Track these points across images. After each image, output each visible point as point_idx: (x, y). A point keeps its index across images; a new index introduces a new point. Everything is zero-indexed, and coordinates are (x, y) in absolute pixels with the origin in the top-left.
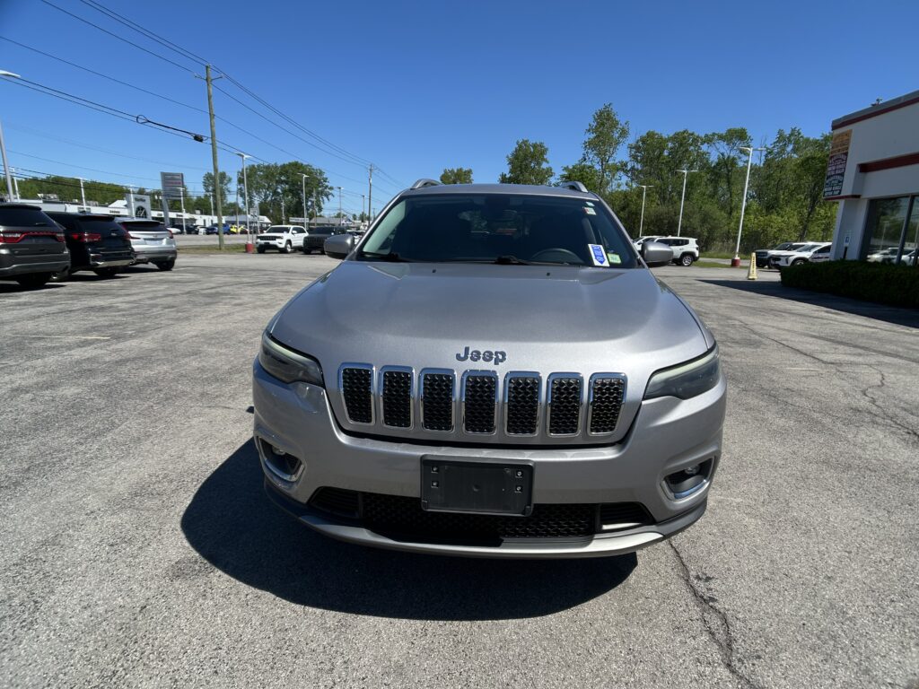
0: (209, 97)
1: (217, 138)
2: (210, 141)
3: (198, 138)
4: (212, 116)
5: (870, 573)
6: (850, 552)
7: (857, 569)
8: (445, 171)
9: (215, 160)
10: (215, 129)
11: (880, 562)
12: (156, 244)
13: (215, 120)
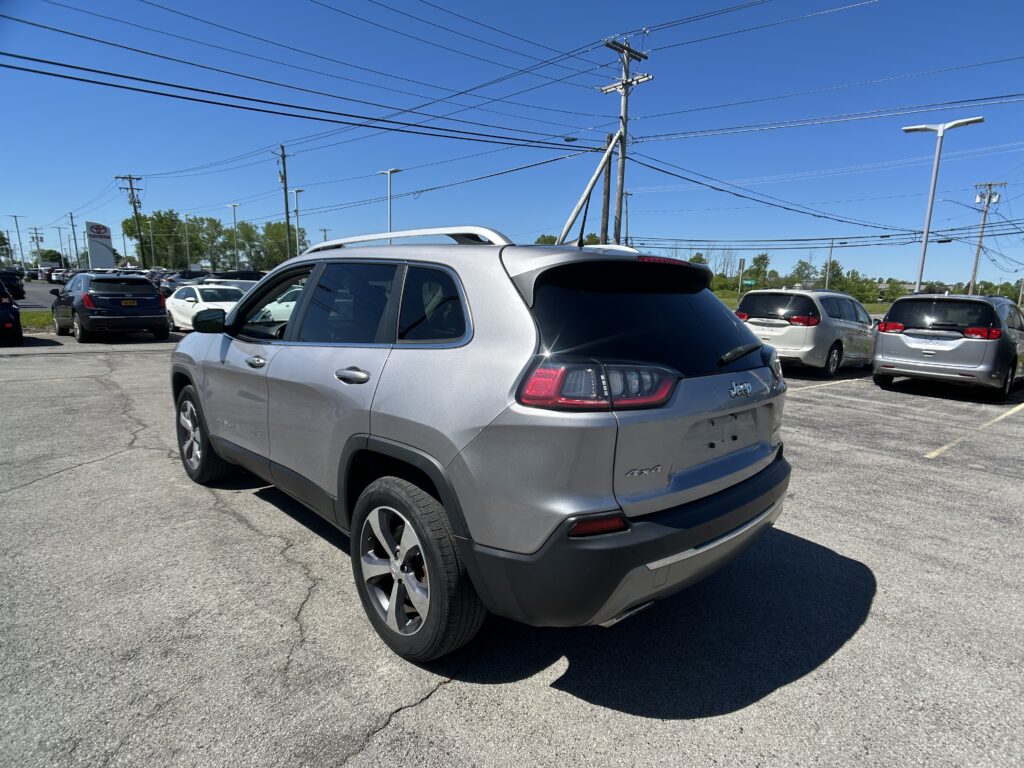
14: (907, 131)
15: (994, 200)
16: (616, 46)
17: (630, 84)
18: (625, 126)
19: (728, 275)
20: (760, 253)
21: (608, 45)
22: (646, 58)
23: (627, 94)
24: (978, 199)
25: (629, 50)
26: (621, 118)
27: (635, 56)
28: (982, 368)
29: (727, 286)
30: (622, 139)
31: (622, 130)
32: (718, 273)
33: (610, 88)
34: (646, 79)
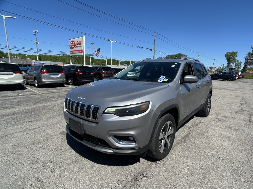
0: (155, 40)
1: (155, 49)
2: (154, 50)
3: (151, 50)
4: (155, 44)
8: (227, 53)
9: (154, 55)
10: (155, 47)
13: (155, 45)
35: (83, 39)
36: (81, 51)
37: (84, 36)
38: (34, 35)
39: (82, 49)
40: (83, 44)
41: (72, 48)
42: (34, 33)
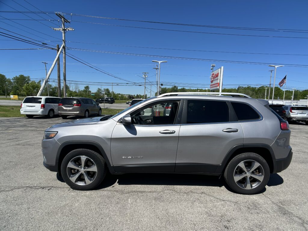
5: (21, 218)
6: (32, 218)
7: (25, 216)
11: (22, 224)
12: (302, 115)
14: (153, 61)
15: (147, 76)
16: (60, 16)
17: (65, 30)
18: (65, 43)
19: (77, 92)
20: (87, 85)
21: (57, 15)
22: (69, 23)
23: (65, 33)
24: (143, 76)
25: (64, 19)
26: (63, 40)
27: (66, 21)
28: (78, 112)
29: (78, 95)
30: (64, 47)
31: (64, 44)
32: (74, 91)
33: (57, 29)
34: (71, 30)
35: (221, 71)
36: (217, 85)
37: (222, 67)
38: (211, 69)
39: (219, 82)
40: (220, 76)
41: (212, 82)
42: (211, 68)
